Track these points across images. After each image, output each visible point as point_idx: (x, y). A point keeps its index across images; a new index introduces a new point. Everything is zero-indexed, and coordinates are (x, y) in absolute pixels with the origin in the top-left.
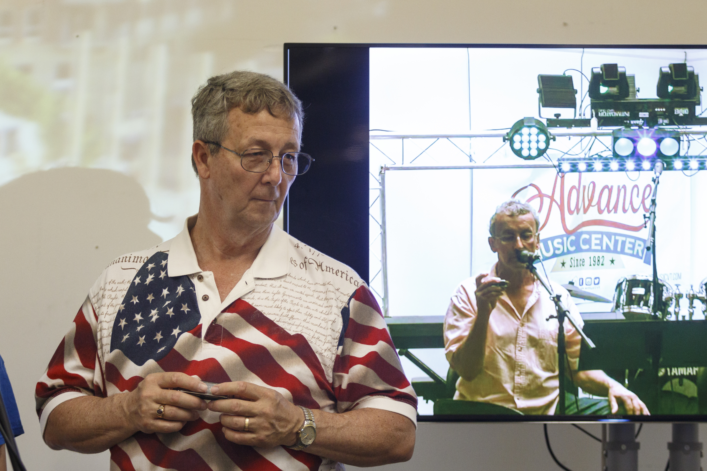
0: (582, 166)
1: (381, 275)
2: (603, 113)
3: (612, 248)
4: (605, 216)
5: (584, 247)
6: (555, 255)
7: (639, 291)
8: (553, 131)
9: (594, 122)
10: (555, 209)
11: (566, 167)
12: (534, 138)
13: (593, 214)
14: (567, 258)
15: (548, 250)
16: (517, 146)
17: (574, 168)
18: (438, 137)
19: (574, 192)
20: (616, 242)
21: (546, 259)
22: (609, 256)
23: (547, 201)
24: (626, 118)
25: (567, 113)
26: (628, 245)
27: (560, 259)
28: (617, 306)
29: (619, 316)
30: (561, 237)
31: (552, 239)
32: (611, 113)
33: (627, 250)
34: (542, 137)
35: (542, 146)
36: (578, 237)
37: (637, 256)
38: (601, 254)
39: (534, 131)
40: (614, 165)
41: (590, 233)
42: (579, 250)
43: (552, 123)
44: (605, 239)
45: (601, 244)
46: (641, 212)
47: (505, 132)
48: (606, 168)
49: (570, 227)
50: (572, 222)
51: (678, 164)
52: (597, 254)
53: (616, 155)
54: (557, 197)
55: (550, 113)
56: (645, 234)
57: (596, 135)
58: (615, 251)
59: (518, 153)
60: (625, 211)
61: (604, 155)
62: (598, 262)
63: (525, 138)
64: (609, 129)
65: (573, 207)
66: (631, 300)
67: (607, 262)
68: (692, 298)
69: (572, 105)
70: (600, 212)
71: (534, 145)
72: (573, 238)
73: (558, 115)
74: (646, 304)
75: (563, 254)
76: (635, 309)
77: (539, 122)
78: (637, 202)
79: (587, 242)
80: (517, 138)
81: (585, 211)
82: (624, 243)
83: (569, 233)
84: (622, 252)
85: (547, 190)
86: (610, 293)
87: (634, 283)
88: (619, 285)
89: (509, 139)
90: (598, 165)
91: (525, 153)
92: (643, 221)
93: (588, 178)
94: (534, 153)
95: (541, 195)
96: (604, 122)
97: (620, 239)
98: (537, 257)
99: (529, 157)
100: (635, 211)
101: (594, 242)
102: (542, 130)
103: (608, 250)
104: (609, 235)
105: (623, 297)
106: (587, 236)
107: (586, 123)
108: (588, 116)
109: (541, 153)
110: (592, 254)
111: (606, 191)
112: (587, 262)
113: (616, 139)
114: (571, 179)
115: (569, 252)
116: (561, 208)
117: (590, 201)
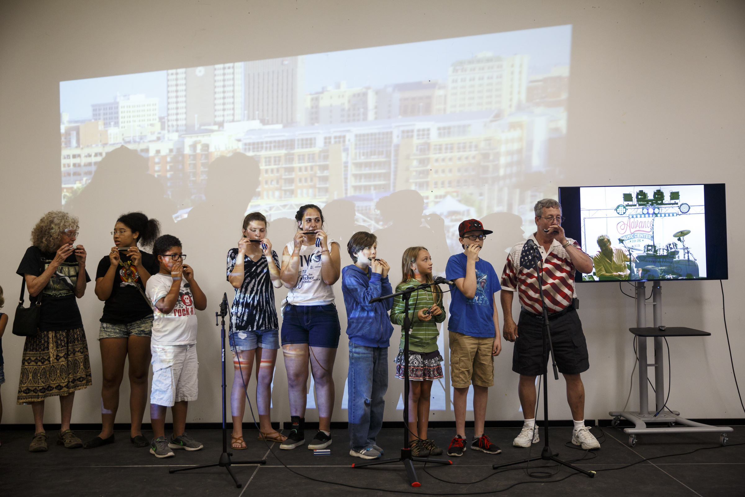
0: (635, 216)
1: (584, 245)
2: (639, 203)
3: (643, 237)
4: (641, 229)
5: (636, 237)
6: (628, 239)
7: (650, 248)
8: (627, 207)
9: (637, 205)
10: (628, 227)
11: (631, 217)
12: (622, 210)
13: (638, 229)
14: (631, 240)
15: (626, 238)
16: (618, 212)
17: (633, 217)
18: (598, 210)
19: (633, 223)
20: (644, 235)
21: (626, 240)
22: (642, 239)
23: (626, 225)
24: (645, 204)
25: (630, 203)
26: (647, 236)
27: (630, 240)
28: (645, 252)
29: (645, 254)
30: (630, 234)
31: (628, 235)
32: (642, 203)
33: (646, 238)
34: (624, 209)
35: (625, 212)
36: (634, 234)
37: (649, 239)
38: (640, 239)
39: (622, 208)
40: (643, 216)
41: (637, 233)
42: (634, 238)
43: (627, 206)
44: (641, 235)
45: (640, 236)
46: (650, 228)
47: (615, 208)
48: (641, 217)
49: (632, 232)
50: (633, 231)
51: (659, 215)
52: (639, 239)
53: (643, 213)
54: (629, 224)
55: (626, 203)
56: (651, 233)
57: (638, 208)
58: (644, 238)
59: (618, 213)
60: (646, 228)
61: (640, 213)
62: (639, 241)
63: (620, 210)
64: (641, 207)
65: (633, 227)
66: (648, 250)
67: (642, 241)
68: (663, 249)
69: (632, 201)
70: (640, 228)
71: (622, 211)
72: (633, 235)
73: (628, 204)
74: (652, 251)
75: (630, 239)
76: (649, 252)
77: (623, 206)
78: (649, 225)
79: (636, 236)
80: (618, 210)
81: (636, 228)
82: (646, 236)
83: (632, 233)
84: (645, 238)
85: (626, 223)
86: (643, 249)
87: (648, 246)
88: (645, 246)
89: (616, 210)
90: (639, 216)
91: (620, 213)
92: (650, 230)
93: (636, 219)
94: (622, 213)
95: (624, 224)
96: (640, 205)
97: (645, 235)
98: (624, 240)
99: (621, 215)
100: (648, 227)
101: (638, 236)
102: (624, 208)
103: (642, 238)
104: (642, 234)
105: (646, 249)
106: (636, 234)
107: (635, 205)
108: (636, 204)
109: (624, 213)
110: (638, 239)
111: (641, 223)
112: (636, 241)
113: (643, 209)
114: (632, 220)
115: (632, 238)
116: (630, 227)
117: (637, 225)
